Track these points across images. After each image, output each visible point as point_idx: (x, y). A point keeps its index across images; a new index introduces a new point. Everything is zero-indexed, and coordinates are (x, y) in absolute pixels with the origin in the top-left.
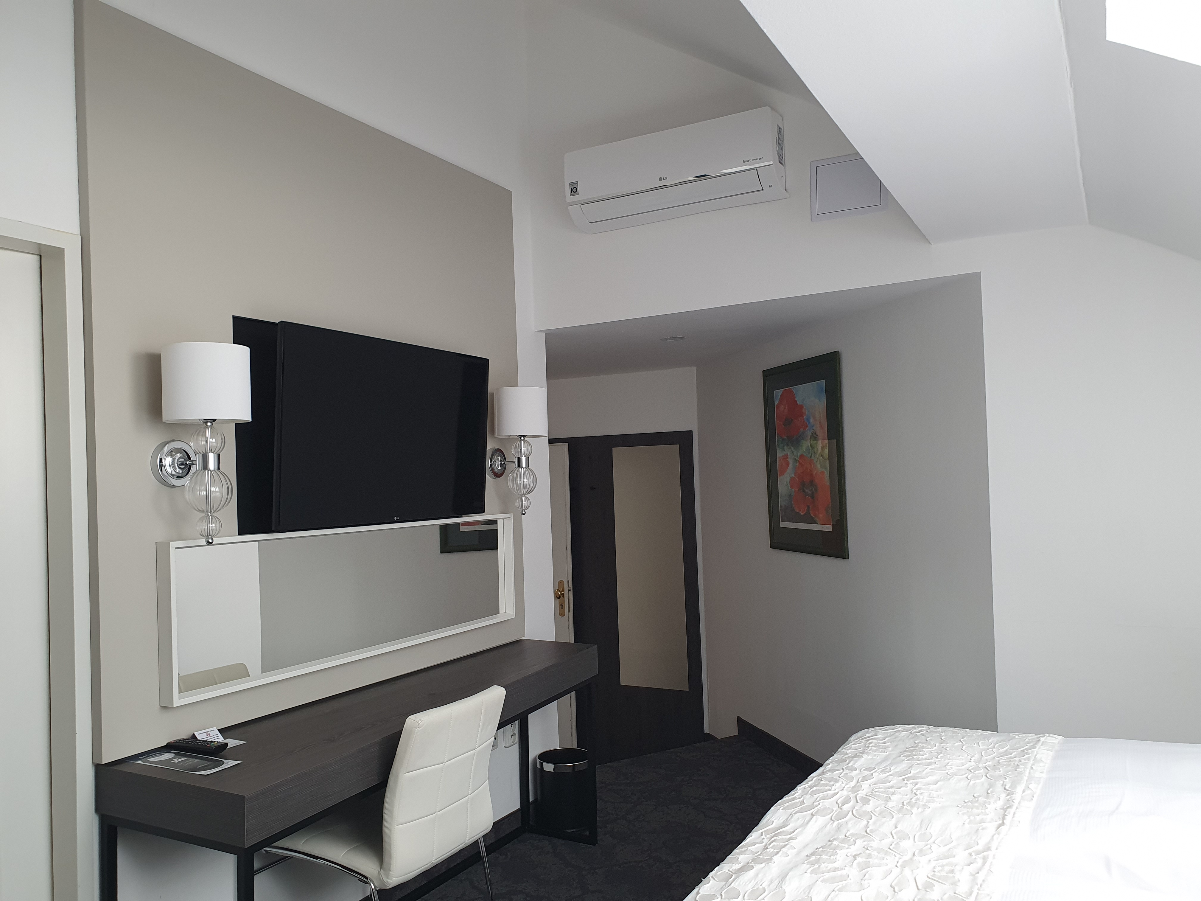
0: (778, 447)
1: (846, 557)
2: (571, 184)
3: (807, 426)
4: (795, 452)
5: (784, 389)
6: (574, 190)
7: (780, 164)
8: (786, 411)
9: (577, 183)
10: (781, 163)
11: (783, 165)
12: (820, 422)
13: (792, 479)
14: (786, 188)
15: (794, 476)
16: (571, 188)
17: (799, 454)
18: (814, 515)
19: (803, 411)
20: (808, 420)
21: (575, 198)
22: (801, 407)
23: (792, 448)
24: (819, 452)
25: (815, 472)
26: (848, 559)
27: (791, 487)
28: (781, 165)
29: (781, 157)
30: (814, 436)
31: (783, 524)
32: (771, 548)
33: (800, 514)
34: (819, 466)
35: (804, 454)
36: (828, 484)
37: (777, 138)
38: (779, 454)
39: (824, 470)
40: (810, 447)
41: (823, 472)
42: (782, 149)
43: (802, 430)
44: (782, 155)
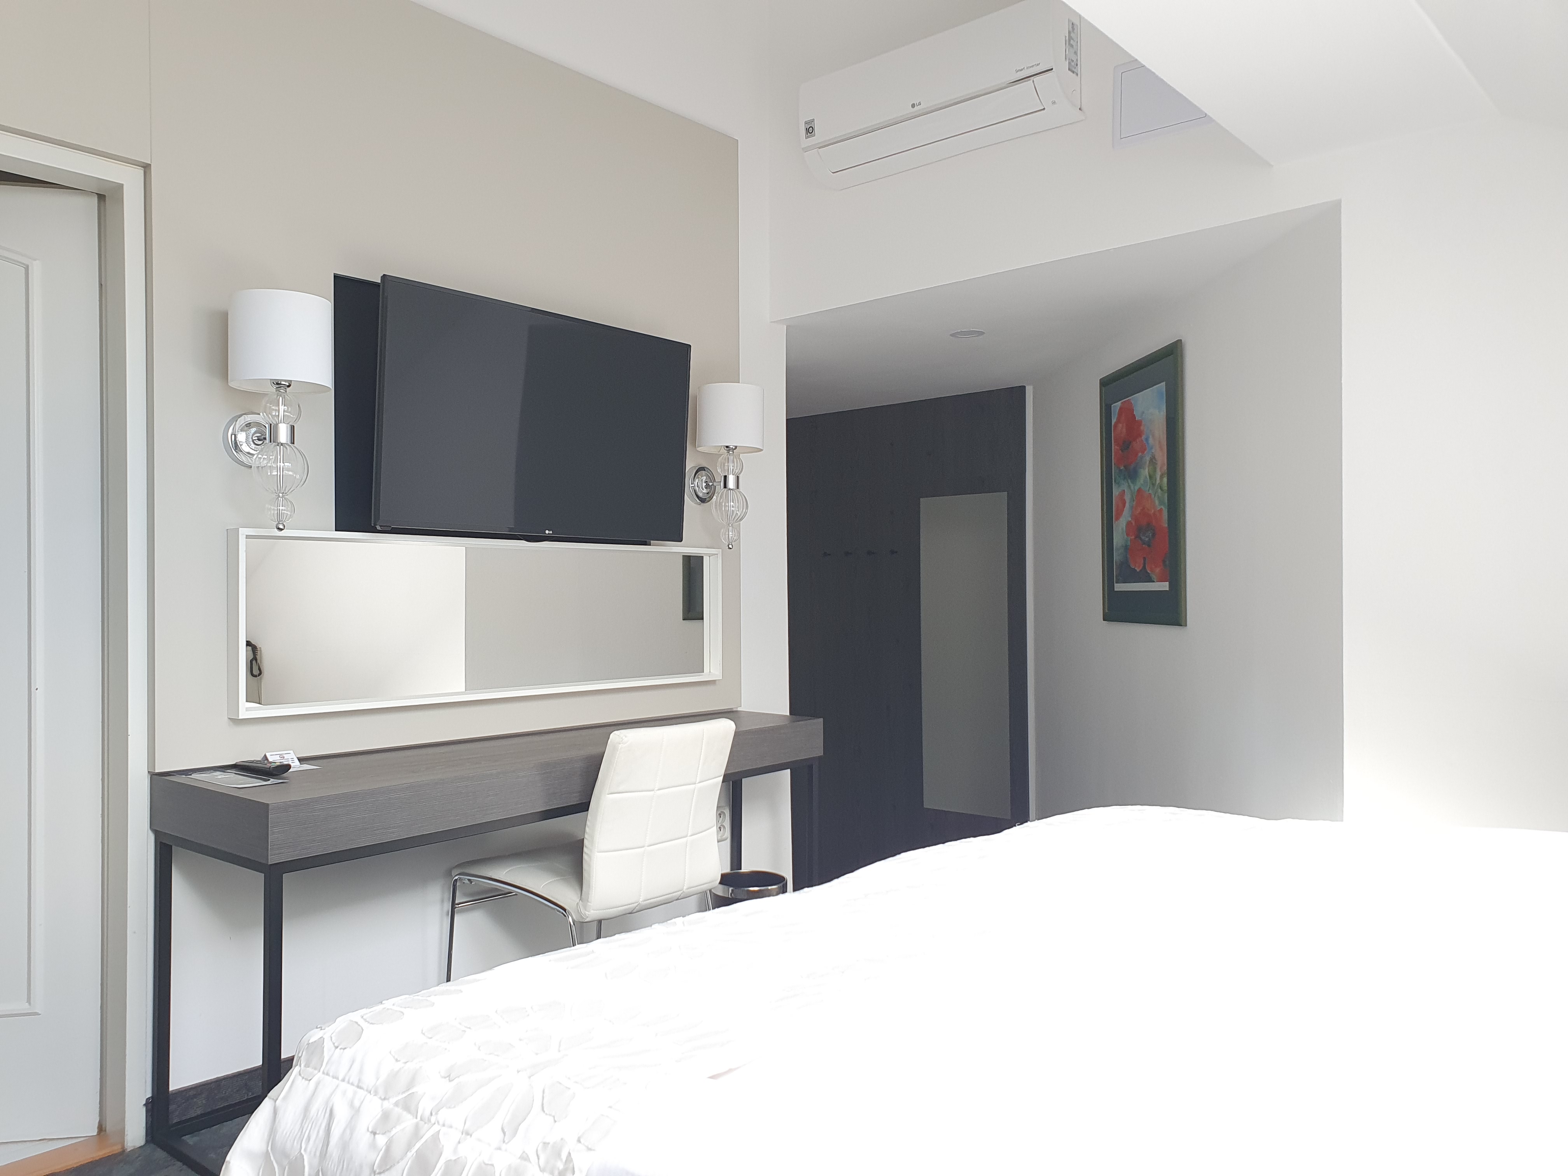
0: (1115, 481)
1: (1183, 624)
2: (806, 123)
3: (1145, 450)
4: (1132, 485)
5: (1123, 401)
6: (810, 131)
7: (1072, 74)
8: (1124, 430)
9: (813, 121)
10: (1073, 72)
11: (1077, 75)
12: (1160, 442)
13: (1129, 524)
14: (1081, 105)
15: (1130, 519)
16: (807, 129)
17: (1137, 488)
18: (1150, 571)
19: (1142, 428)
20: (1147, 439)
21: (812, 141)
22: (1140, 423)
23: (1129, 480)
24: (1157, 482)
25: (1153, 511)
26: (1186, 626)
27: (1128, 535)
28: (1074, 75)
29: (1073, 64)
30: (1153, 461)
31: (1119, 587)
32: (1104, 620)
33: (1136, 570)
34: (1157, 502)
35: (1142, 487)
36: (1166, 525)
37: (1067, 38)
38: (1116, 492)
39: (1162, 507)
40: (1148, 477)
41: (1161, 509)
42: (1076, 53)
43: (1140, 454)
44: (1075, 61)
